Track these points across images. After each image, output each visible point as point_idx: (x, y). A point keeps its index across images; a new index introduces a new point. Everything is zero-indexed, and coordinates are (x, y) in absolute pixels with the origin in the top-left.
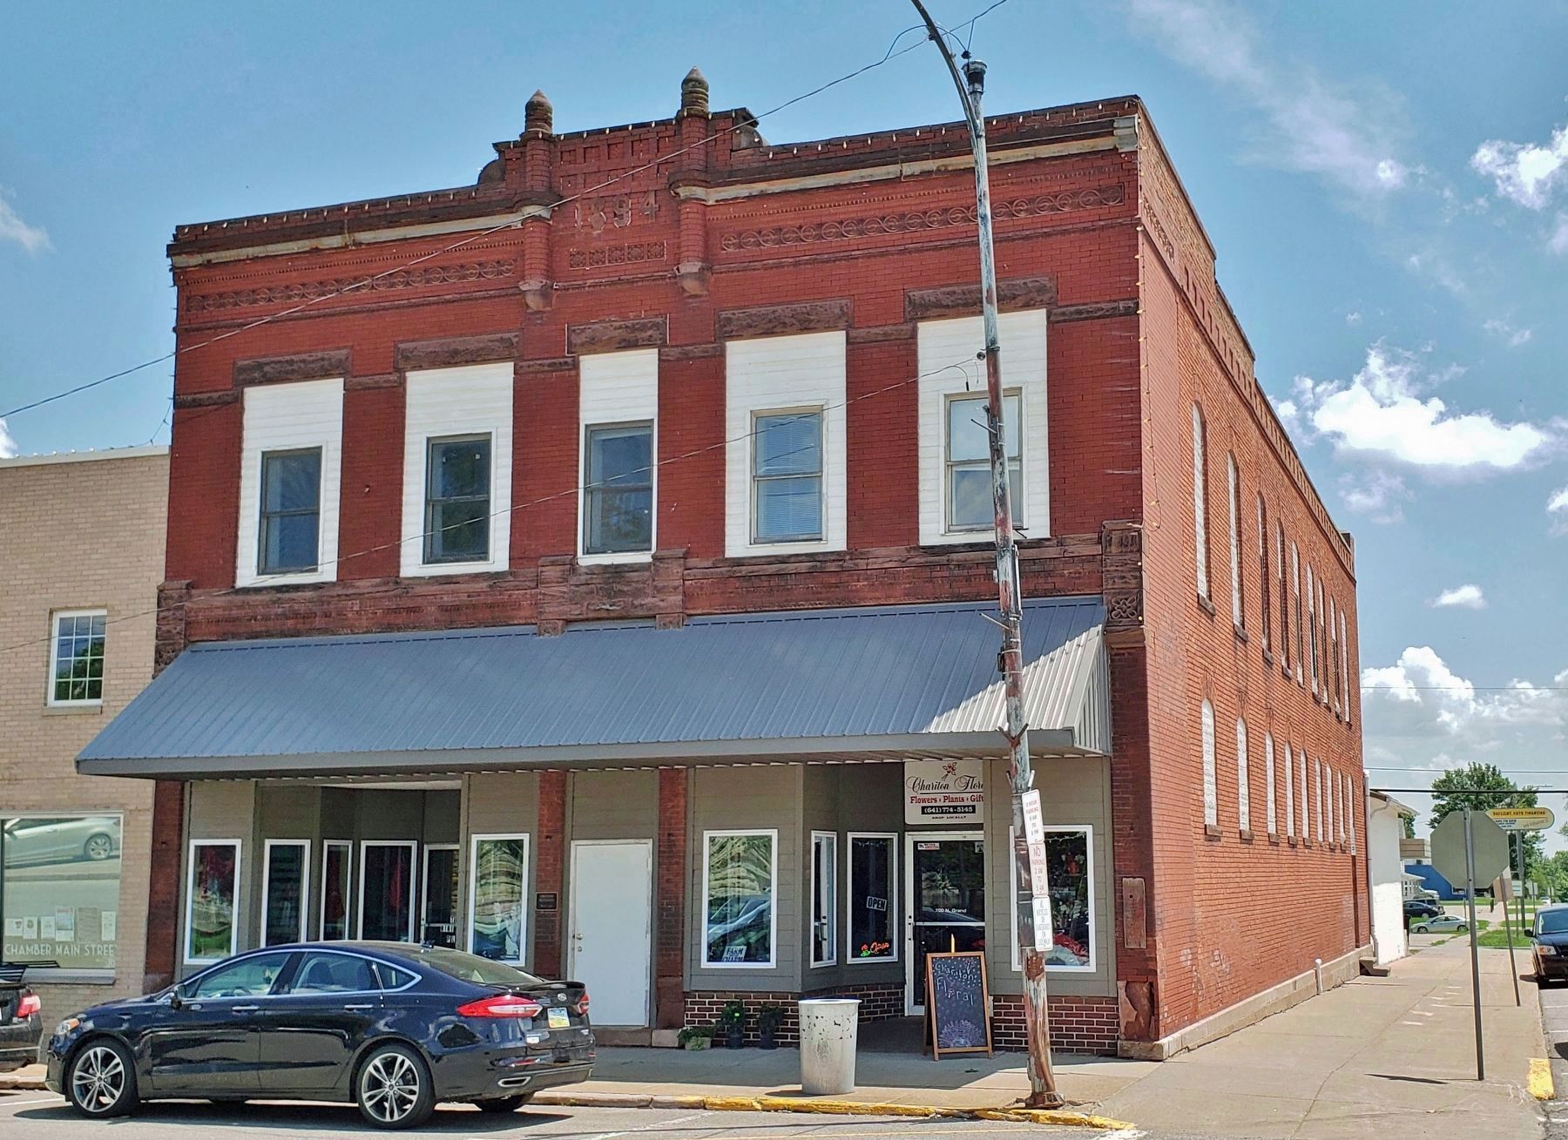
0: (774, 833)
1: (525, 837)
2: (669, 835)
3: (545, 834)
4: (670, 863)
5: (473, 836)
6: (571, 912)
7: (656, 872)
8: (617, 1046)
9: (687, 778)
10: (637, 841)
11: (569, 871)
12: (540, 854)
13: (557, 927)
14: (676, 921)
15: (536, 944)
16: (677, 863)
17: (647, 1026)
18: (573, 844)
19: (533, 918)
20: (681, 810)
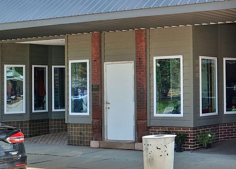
0: (181, 57)
1: (87, 61)
2: (140, 59)
3: (94, 60)
4: (141, 71)
5: (70, 61)
6: (105, 92)
7: (135, 75)
8: (122, 149)
9: (146, 34)
10: (128, 62)
11: (104, 75)
12: (92, 68)
13: (100, 99)
14: (143, 96)
15: (93, 106)
16: (143, 71)
17: (134, 141)
18: (105, 63)
19: (91, 95)
20: (144, 48)
